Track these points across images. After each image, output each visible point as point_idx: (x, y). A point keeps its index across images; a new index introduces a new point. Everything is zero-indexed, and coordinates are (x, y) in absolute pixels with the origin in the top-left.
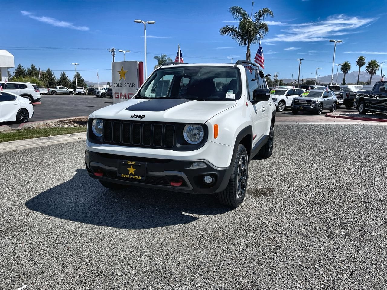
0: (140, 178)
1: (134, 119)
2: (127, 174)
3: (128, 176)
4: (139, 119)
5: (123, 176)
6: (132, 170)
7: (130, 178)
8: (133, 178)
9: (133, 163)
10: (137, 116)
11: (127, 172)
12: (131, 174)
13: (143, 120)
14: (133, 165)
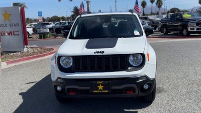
0: (107, 91)
1: (97, 54)
2: (98, 90)
3: (99, 91)
4: (101, 54)
5: (94, 92)
6: (101, 87)
7: (100, 92)
8: (102, 92)
9: (102, 82)
10: (98, 52)
11: (97, 89)
12: (101, 90)
13: (103, 54)
14: (101, 84)
